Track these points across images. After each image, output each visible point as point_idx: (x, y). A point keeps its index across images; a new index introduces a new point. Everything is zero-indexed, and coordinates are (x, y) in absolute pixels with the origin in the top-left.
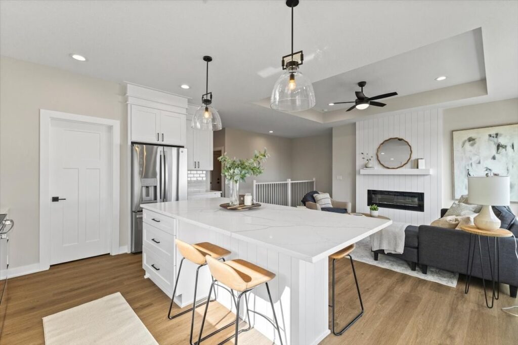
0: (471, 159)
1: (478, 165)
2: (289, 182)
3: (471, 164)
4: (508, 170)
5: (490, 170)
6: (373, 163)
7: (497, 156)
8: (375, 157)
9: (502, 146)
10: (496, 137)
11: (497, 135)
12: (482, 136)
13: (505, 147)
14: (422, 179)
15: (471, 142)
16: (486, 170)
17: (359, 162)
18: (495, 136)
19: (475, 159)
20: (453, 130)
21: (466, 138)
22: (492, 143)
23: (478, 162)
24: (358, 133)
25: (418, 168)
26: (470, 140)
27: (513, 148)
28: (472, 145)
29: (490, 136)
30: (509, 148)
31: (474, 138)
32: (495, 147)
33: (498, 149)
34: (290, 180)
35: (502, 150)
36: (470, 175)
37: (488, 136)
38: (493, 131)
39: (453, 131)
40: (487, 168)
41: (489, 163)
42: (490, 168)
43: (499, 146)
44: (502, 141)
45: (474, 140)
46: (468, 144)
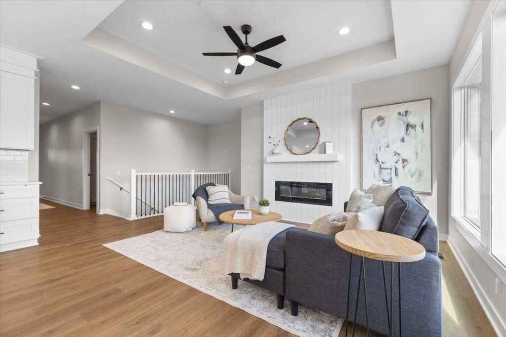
0: (380, 142)
1: (387, 148)
2: (193, 173)
3: (380, 147)
4: (417, 154)
5: (398, 154)
7: (406, 138)
8: (283, 142)
9: (411, 126)
10: (406, 115)
11: (406, 112)
12: (391, 114)
13: (414, 127)
14: (329, 166)
15: (380, 122)
16: (395, 155)
17: (267, 148)
18: (404, 114)
19: (383, 142)
20: (363, 107)
21: (375, 117)
22: (402, 122)
23: (387, 145)
24: (266, 112)
25: (325, 153)
26: (380, 119)
27: (423, 128)
28: (381, 125)
29: (399, 114)
30: (419, 128)
31: (383, 117)
32: (404, 127)
33: (407, 130)
34: (193, 171)
35: (411, 130)
36: (378, 161)
37: (397, 114)
38: (402, 108)
39: (362, 109)
40: (395, 152)
41: (397, 146)
42: (398, 152)
43: (408, 126)
44: (411, 119)
45: (383, 119)
46: (377, 124)
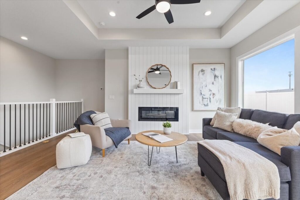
0: (202, 83)
1: (206, 87)
2: (53, 102)
3: (203, 87)
4: (219, 91)
5: (211, 91)
6: (144, 84)
7: (214, 82)
8: (145, 79)
9: (216, 76)
10: (214, 71)
11: (214, 69)
12: (208, 68)
13: (218, 77)
15: (203, 72)
16: (209, 91)
17: (132, 83)
18: (213, 70)
19: (204, 83)
20: (194, 63)
21: (200, 70)
22: (212, 74)
23: (206, 86)
25: (177, 88)
26: (202, 71)
27: (221, 78)
28: (203, 74)
29: (211, 69)
30: (219, 78)
31: (204, 70)
32: (213, 77)
33: (215, 78)
34: (54, 100)
35: (216, 79)
36: (202, 94)
37: (210, 70)
38: (213, 67)
40: (210, 89)
41: (210, 86)
42: (211, 89)
43: (215, 76)
44: (217, 73)
45: (204, 71)
46: (201, 73)
